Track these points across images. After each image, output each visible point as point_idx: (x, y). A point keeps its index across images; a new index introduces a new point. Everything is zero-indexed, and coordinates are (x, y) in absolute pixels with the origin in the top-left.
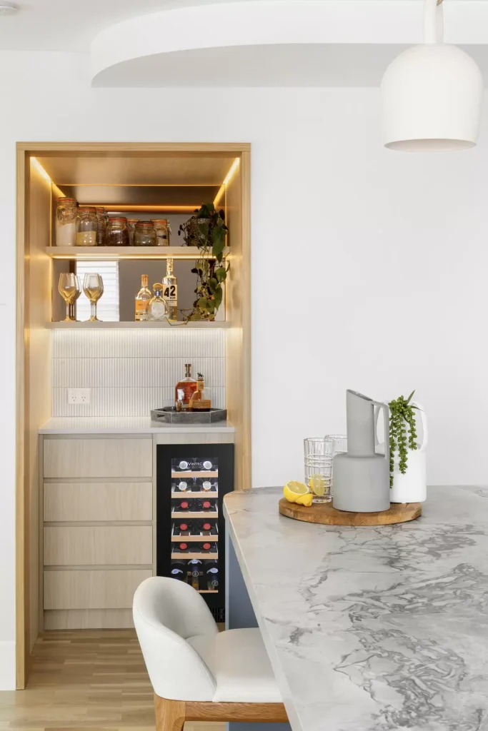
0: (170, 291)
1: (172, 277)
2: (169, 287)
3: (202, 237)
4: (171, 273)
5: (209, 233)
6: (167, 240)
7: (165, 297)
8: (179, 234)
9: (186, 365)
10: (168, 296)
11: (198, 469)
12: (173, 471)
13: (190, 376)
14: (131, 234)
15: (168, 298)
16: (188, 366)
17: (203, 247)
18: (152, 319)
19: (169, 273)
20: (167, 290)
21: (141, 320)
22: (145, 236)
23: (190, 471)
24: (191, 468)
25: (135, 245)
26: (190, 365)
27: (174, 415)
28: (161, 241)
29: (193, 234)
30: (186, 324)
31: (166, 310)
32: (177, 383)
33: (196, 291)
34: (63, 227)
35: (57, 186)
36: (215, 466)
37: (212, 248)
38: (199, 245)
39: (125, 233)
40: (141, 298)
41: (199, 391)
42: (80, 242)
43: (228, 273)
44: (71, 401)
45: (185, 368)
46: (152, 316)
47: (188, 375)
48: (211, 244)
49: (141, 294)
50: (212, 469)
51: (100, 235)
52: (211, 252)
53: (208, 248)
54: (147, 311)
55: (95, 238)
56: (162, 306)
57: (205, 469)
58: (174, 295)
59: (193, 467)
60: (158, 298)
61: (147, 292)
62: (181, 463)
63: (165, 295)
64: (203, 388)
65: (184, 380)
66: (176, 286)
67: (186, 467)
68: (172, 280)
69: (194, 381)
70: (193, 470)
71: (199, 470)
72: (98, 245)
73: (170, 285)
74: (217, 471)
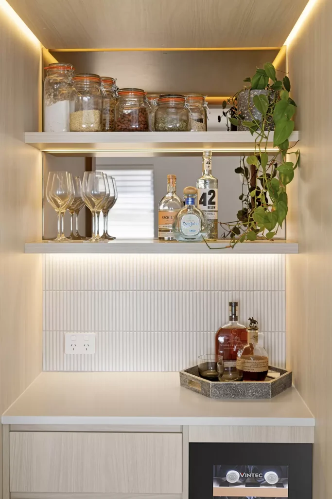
0: (208, 197)
1: (210, 177)
2: (207, 191)
3: (258, 116)
4: (210, 172)
5: (269, 111)
6: (203, 124)
7: (201, 207)
8: (219, 121)
9: (231, 304)
10: (205, 205)
11: (256, 483)
12: (215, 486)
13: (236, 319)
14: (151, 117)
15: (205, 208)
16: (234, 305)
17: (259, 132)
18: (181, 238)
19: (206, 173)
20: (204, 195)
21: (166, 238)
22: (173, 118)
23: (243, 487)
24: (244, 481)
25: (157, 130)
26: (236, 304)
27: (215, 386)
28: (195, 124)
29: (243, 113)
30: (233, 247)
31: (202, 224)
32: (216, 330)
33: (241, 198)
34: (54, 105)
35: (50, 51)
36: (283, 479)
37: (272, 133)
38: (253, 129)
39: (143, 112)
40: (166, 208)
41: (251, 345)
42: (76, 126)
43: (296, 171)
44: (69, 350)
45: (228, 308)
46: (181, 234)
47: (234, 317)
48: (271, 126)
49: (167, 202)
50: (279, 485)
51: (108, 117)
52: (271, 139)
53: (266, 133)
54: (174, 226)
55: (98, 120)
56: (196, 219)
57: (267, 484)
58: (214, 203)
59: (248, 481)
60: (190, 207)
61: (176, 199)
62: (230, 473)
63: (201, 203)
64: (257, 341)
65: (229, 324)
66: (216, 190)
67: (237, 480)
68: (212, 181)
69: (243, 326)
70: (248, 485)
71: (258, 484)
72: (103, 130)
73: (208, 189)
74: (286, 487)
